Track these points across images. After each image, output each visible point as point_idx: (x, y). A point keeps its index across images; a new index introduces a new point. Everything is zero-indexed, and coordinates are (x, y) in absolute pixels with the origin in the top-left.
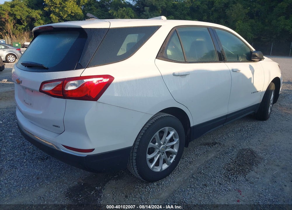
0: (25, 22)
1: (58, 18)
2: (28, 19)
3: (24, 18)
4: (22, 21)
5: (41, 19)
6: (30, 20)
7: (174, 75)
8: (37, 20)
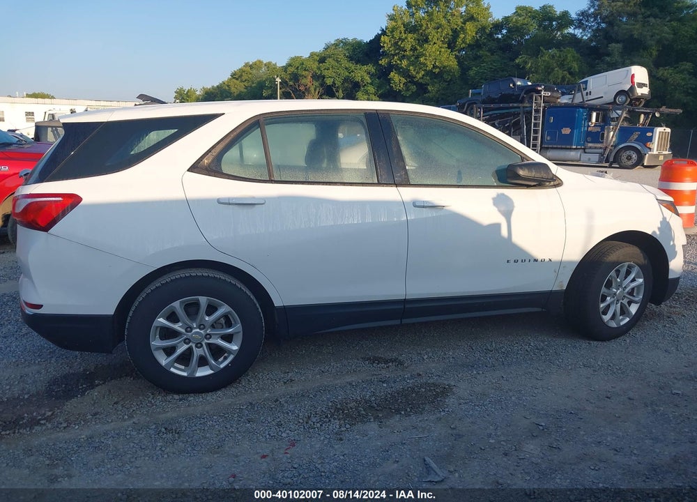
0: (341, 91)
1: (404, 80)
2: (346, 85)
3: (338, 84)
4: (334, 89)
5: (371, 84)
6: (350, 86)
7: (220, 202)
8: (364, 86)
